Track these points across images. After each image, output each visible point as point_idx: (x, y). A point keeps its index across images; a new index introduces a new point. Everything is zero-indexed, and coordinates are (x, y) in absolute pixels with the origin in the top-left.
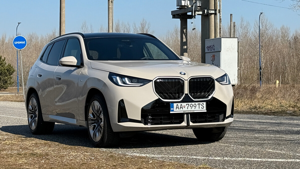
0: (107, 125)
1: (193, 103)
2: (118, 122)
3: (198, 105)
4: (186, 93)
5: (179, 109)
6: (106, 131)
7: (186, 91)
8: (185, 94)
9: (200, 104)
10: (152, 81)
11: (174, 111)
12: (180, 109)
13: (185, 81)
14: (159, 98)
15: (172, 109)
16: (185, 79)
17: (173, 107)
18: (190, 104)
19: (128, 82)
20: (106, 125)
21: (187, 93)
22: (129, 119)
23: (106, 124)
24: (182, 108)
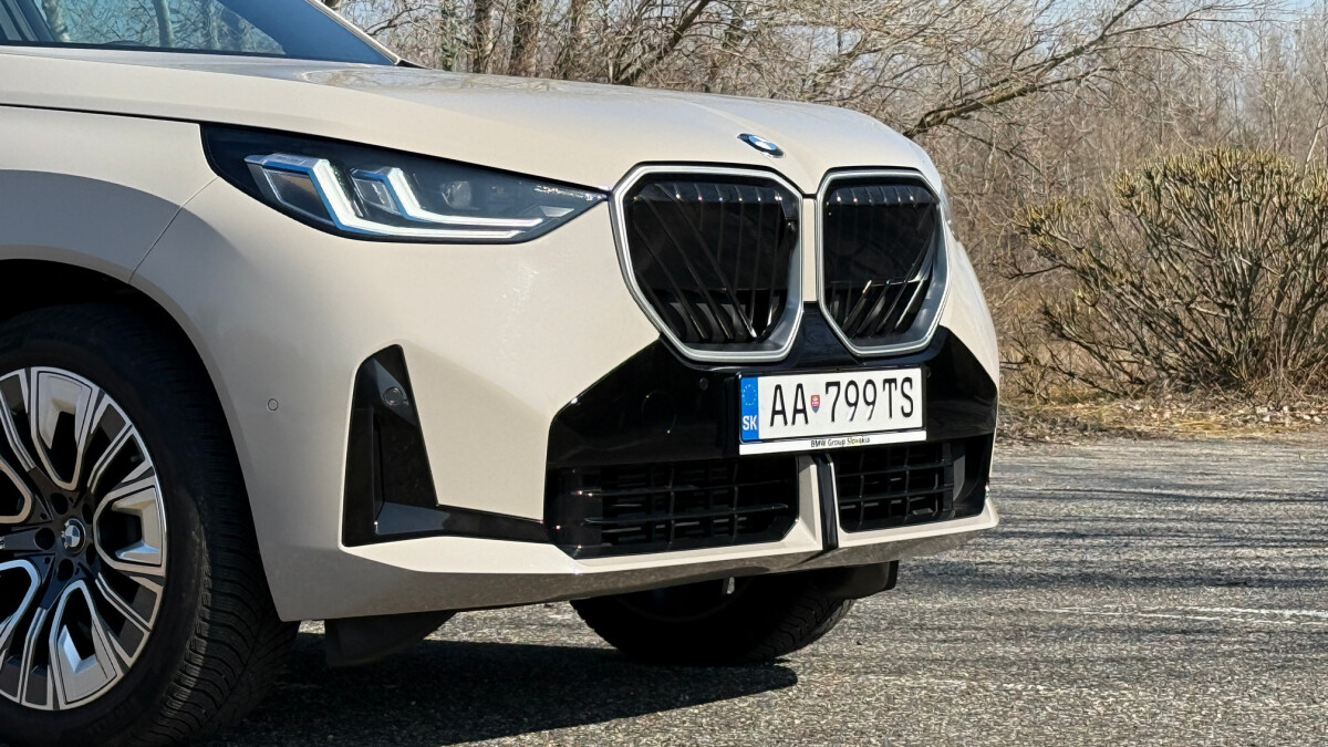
0: (213, 564)
1: (860, 377)
2: (347, 543)
3: (887, 385)
4: (806, 299)
5: (786, 423)
6: (198, 620)
7: (809, 281)
8: (808, 305)
9: (894, 380)
10: (609, 195)
11: (761, 437)
12: (794, 423)
13: (806, 200)
14: (662, 335)
15: (747, 422)
16: (807, 192)
17: (754, 411)
18: (843, 378)
19: (412, 207)
20: (206, 567)
21: (814, 299)
22: (447, 515)
23: (206, 556)
24: (804, 411)
